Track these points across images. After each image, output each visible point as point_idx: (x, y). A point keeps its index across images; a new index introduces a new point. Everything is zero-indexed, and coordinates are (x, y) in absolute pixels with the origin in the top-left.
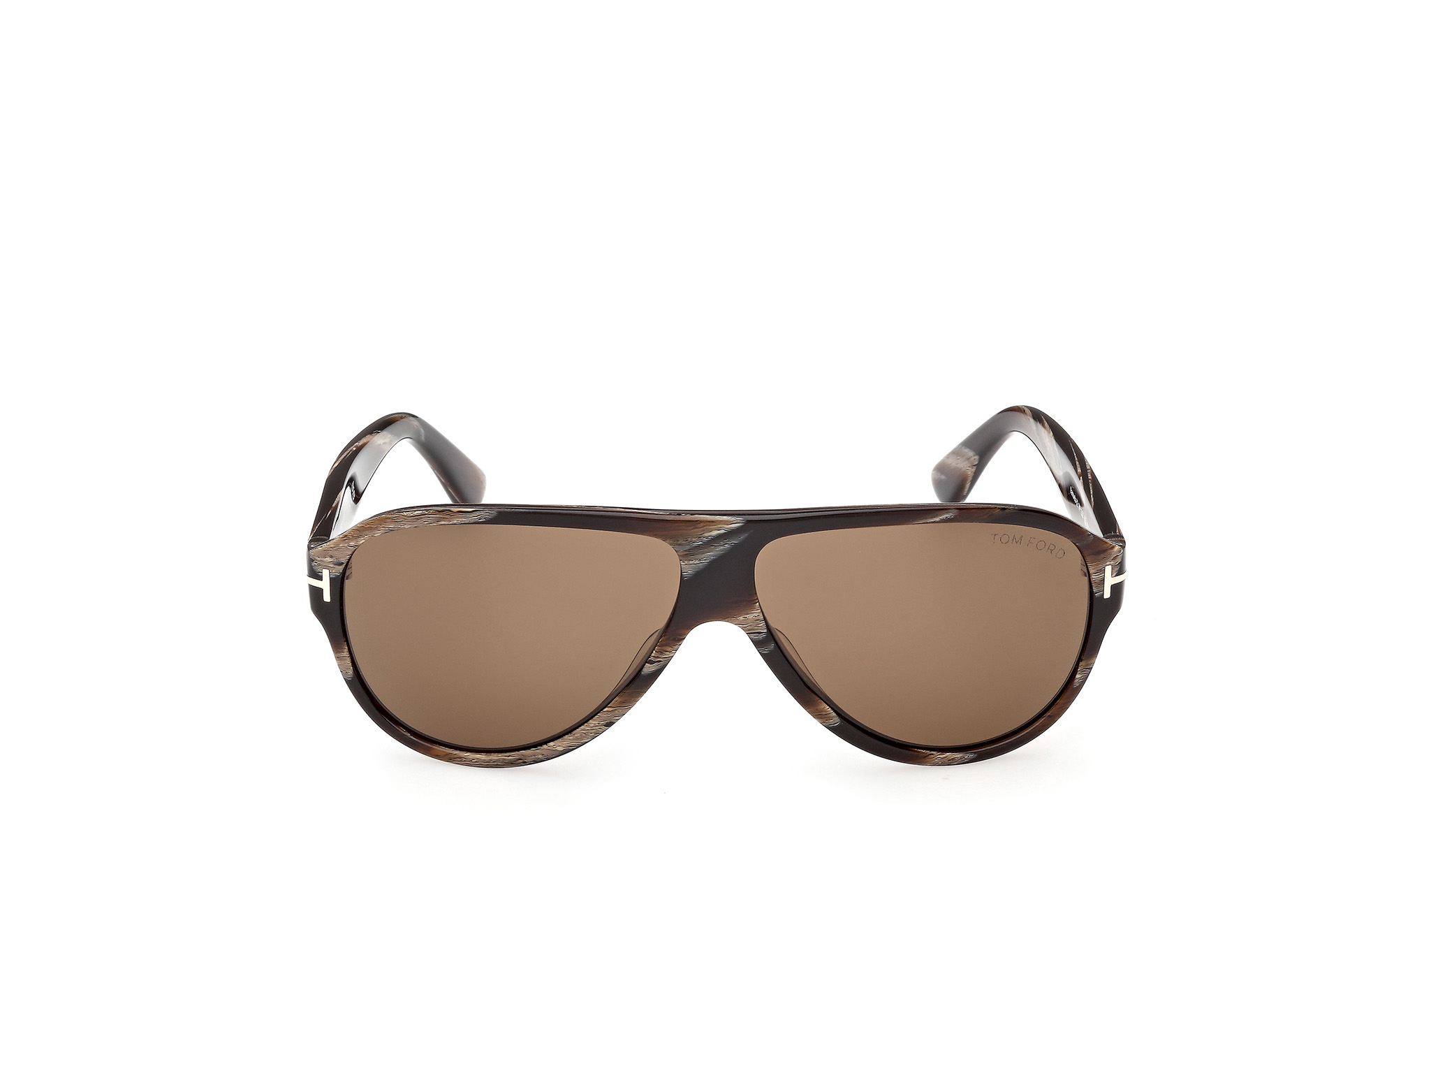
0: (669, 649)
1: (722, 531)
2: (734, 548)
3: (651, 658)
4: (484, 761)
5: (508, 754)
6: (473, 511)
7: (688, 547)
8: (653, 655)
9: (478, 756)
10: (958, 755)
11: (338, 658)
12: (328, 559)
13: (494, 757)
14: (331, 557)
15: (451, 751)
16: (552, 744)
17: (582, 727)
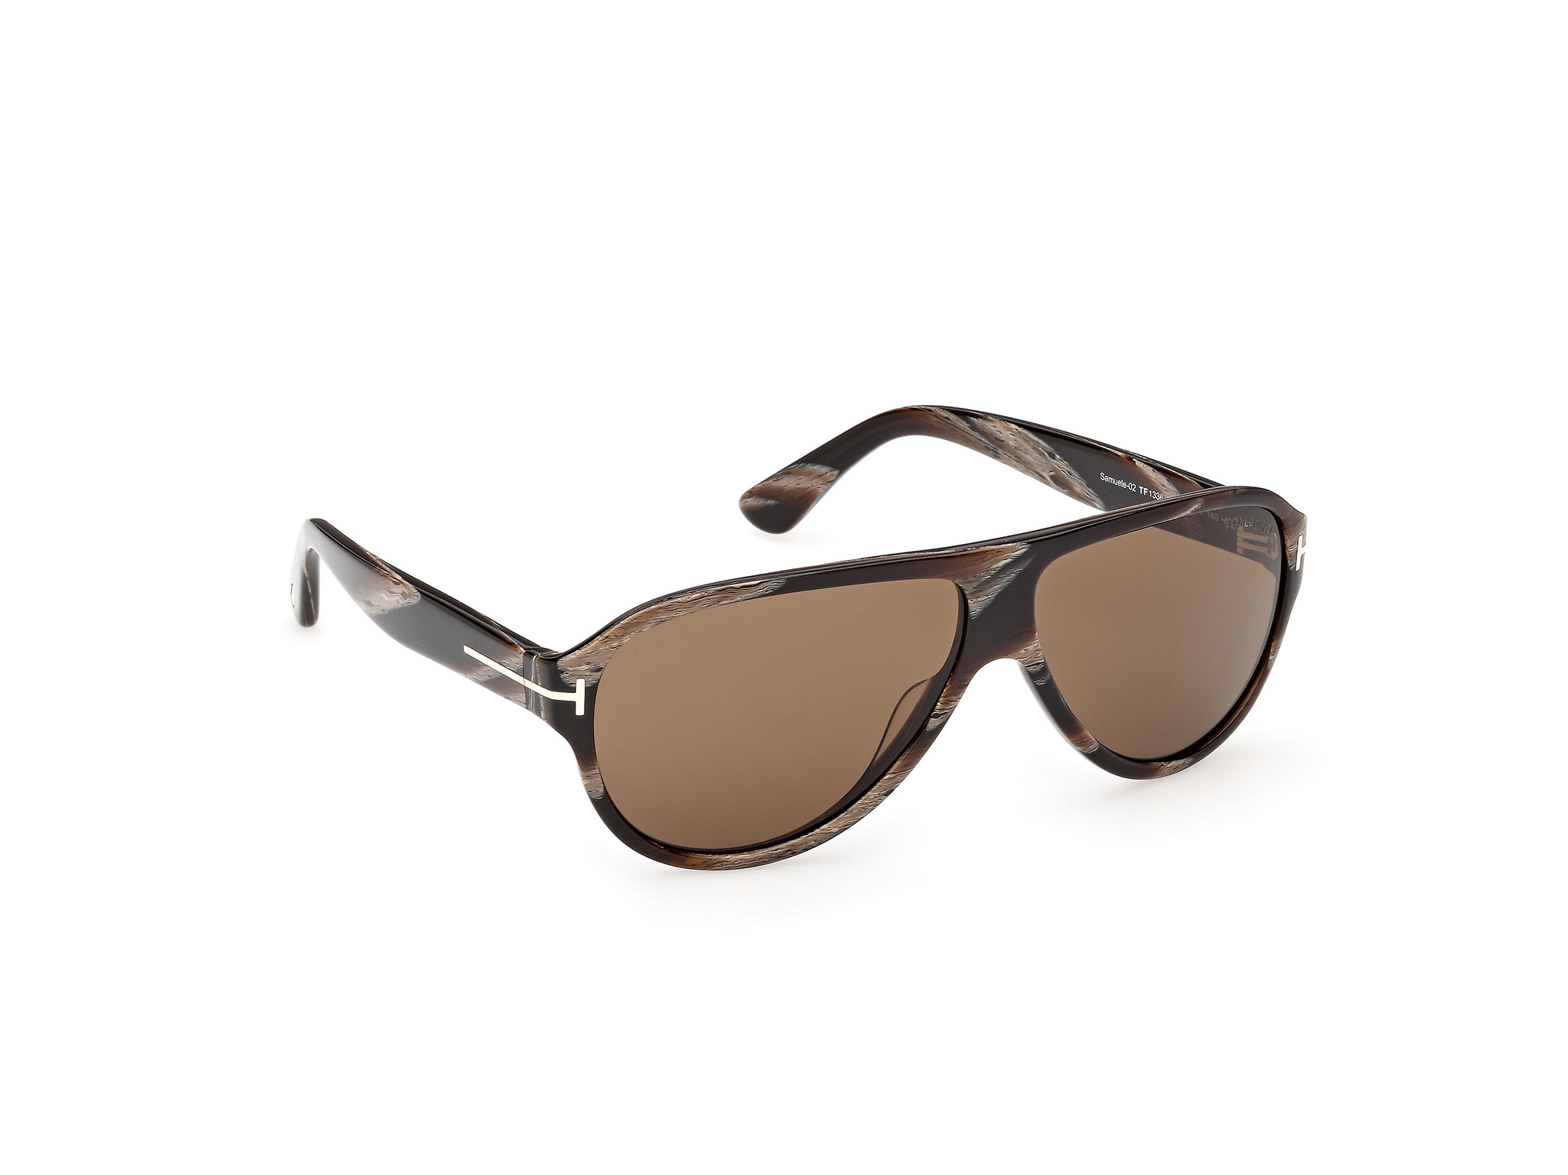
0: (955, 698)
1: (1009, 560)
2: (1019, 576)
3: (936, 712)
4: (749, 860)
5: (775, 848)
6: (760, 583)
7: (977, 583)
8: (938, 707)
9: (741, 856)
10: (1181, 762)
11: (585, 777)
12: (584, 667)
13: (759, 853)
14: (588, 663)
15: (710, 856)
16: (825, 826)
17: (860, 802)
